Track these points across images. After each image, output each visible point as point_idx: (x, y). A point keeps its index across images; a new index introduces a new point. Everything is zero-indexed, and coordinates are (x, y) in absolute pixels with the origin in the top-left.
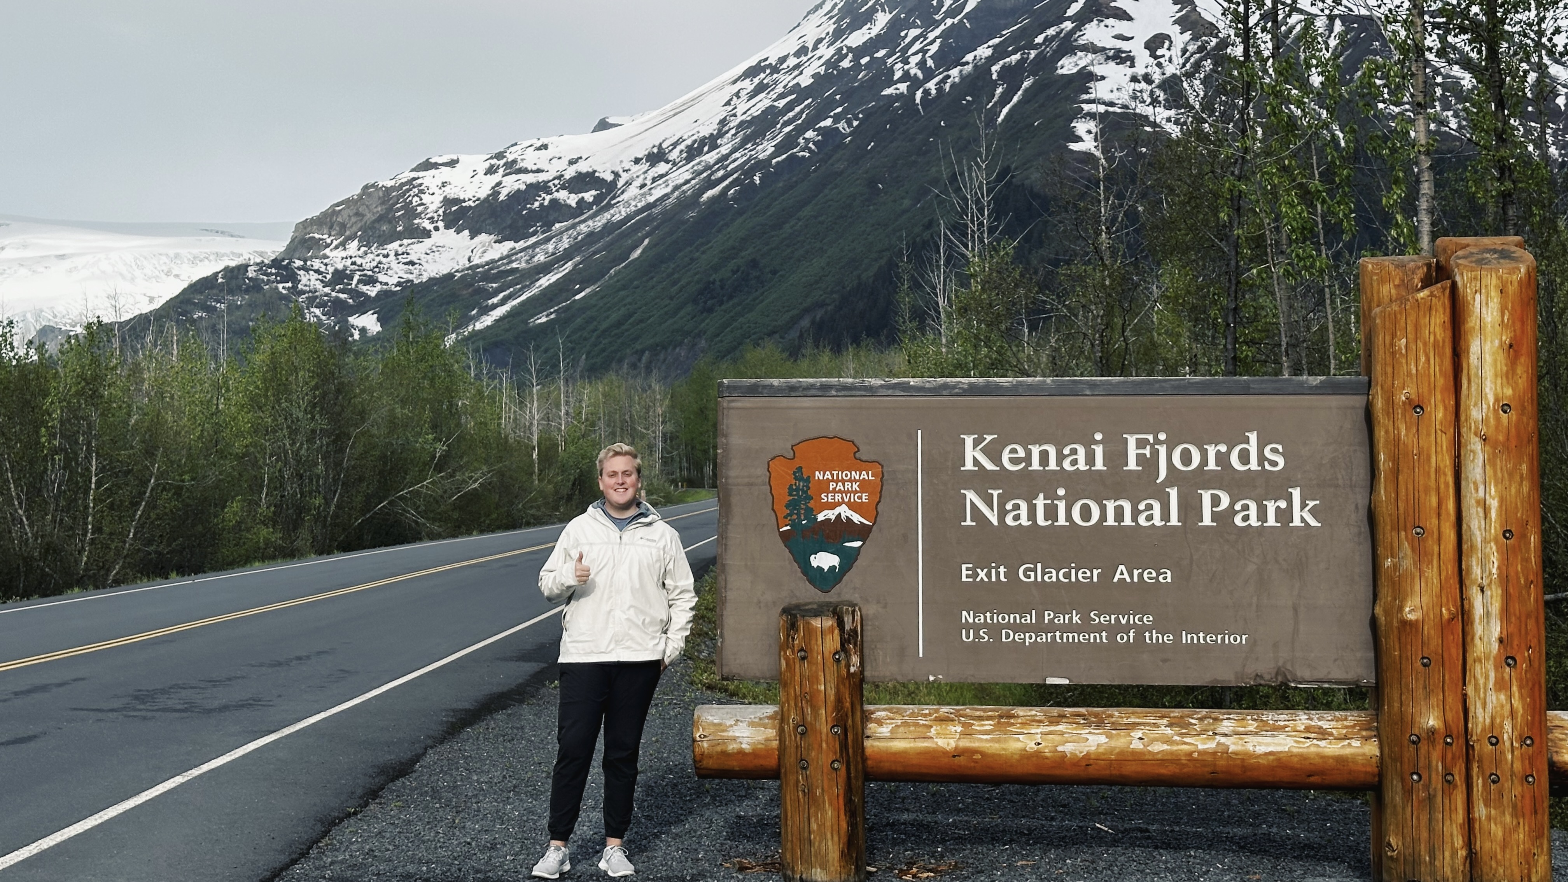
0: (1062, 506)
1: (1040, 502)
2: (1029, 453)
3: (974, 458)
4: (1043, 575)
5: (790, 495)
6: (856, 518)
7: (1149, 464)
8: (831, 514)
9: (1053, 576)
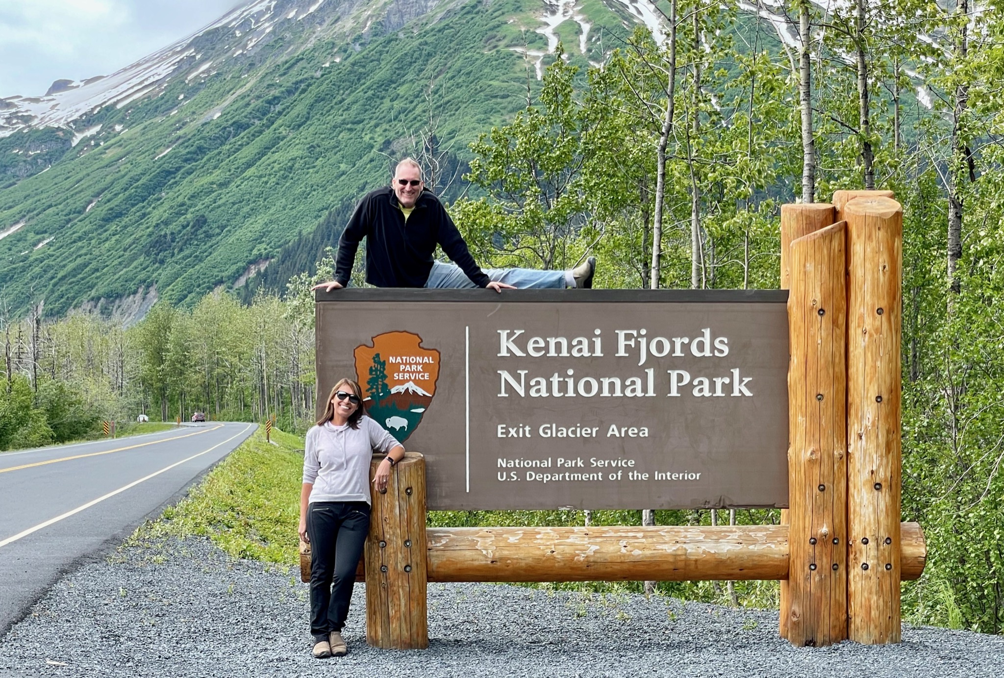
0: (571, 382)
1: (555, 379)
2: (547, 343)
3: (507, 347)
4: (557, 431)
5: (371, 374)
6: (420, 391)
7: (634, 352)
8: (401, 389)
9: (564, 433)
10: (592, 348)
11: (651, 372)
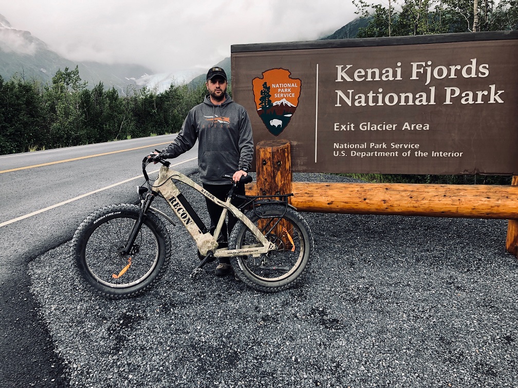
0: (380, 96)
1: (371, 95)
2: (366, 73)
3: (342, 76)
4: (371, 127)
5: (262, 94)
6: (289, 104)
7: (422, 76)
8: (279, 103)
9: (375, 128)
10: (395, 75)
11: (433, 89)
